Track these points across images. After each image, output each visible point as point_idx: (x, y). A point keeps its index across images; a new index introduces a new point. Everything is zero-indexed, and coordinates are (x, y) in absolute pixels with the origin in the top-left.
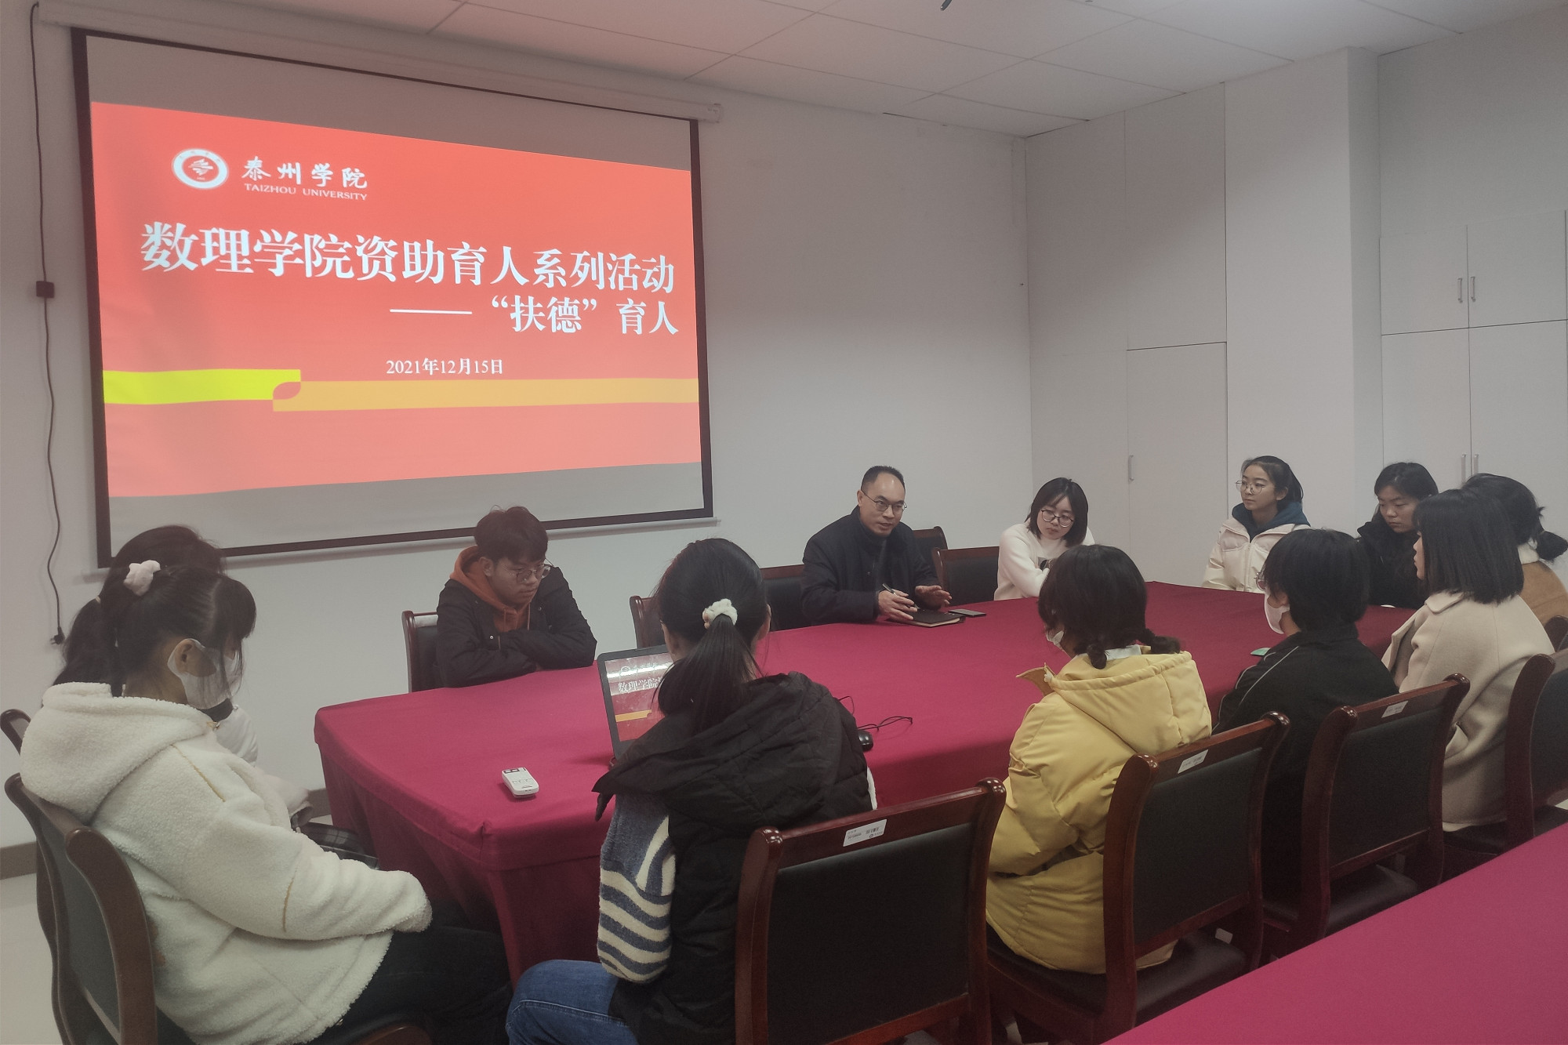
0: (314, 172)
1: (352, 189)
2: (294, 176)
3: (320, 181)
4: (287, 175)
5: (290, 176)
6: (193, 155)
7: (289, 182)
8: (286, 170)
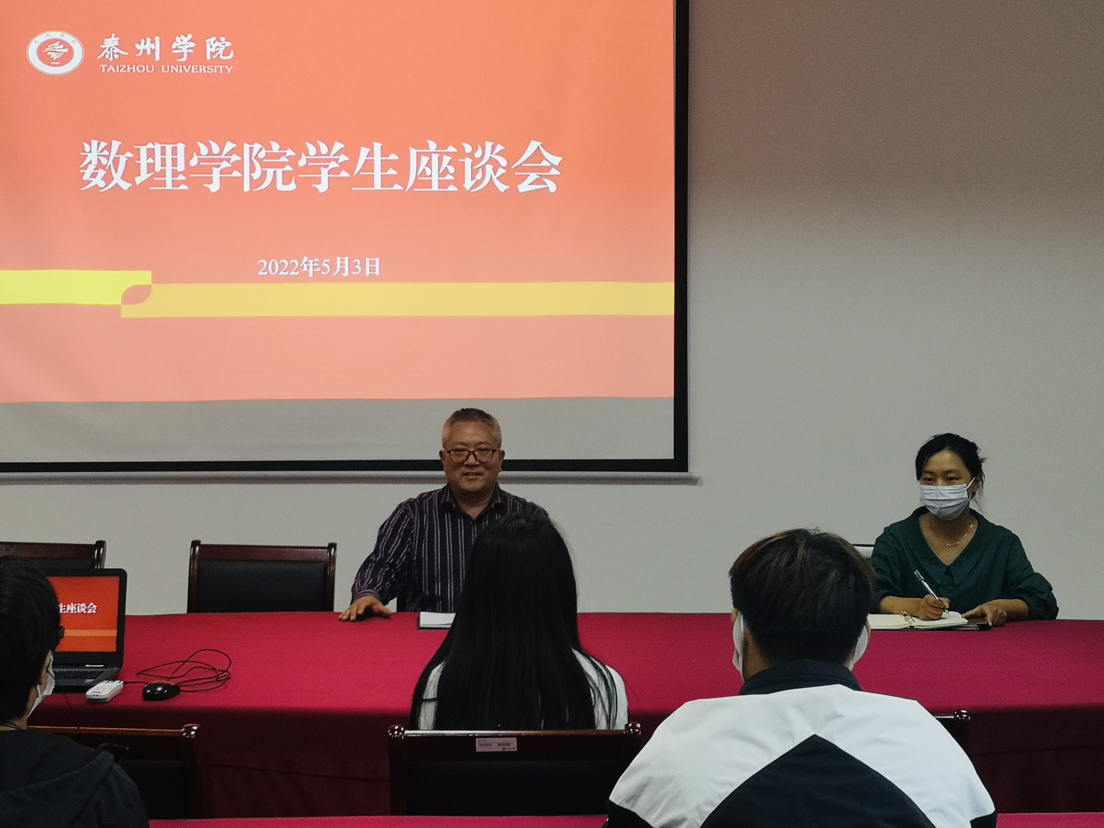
0: (174, 46)
1: (216, 61)
2: (153, 51)
3: (182, 55)
4: (145, 51)
5: (149, 53)
6: (48, 38)
7: (147, 59)
8: (144, 46)
